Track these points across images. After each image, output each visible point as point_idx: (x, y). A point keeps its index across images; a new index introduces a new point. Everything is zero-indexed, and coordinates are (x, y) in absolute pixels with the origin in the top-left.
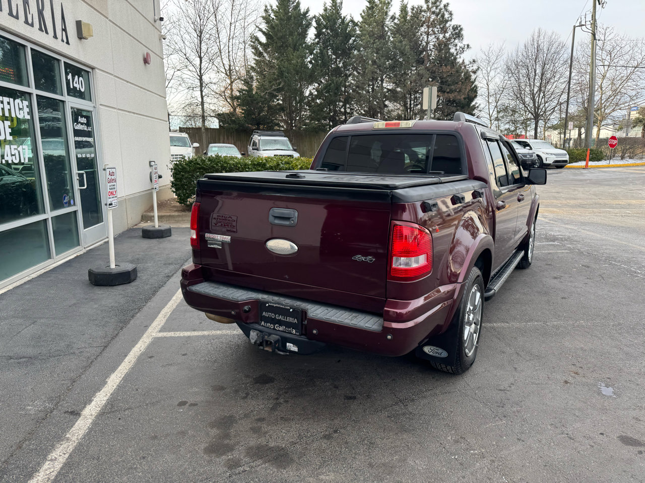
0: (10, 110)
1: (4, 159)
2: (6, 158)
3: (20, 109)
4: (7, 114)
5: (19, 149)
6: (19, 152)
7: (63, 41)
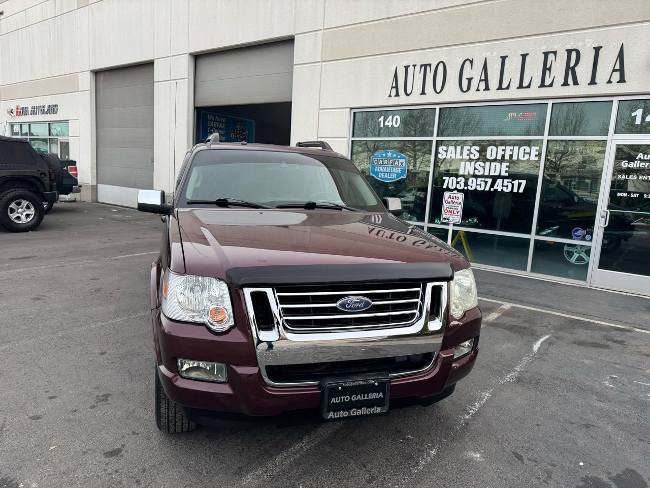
0: (511, 156)
1: (493, 188)
2: (495, 187)
3: (525, 153)
4: (507, 157)
5: (513, 182)
6: (513, 185)
7: (609, 82)
